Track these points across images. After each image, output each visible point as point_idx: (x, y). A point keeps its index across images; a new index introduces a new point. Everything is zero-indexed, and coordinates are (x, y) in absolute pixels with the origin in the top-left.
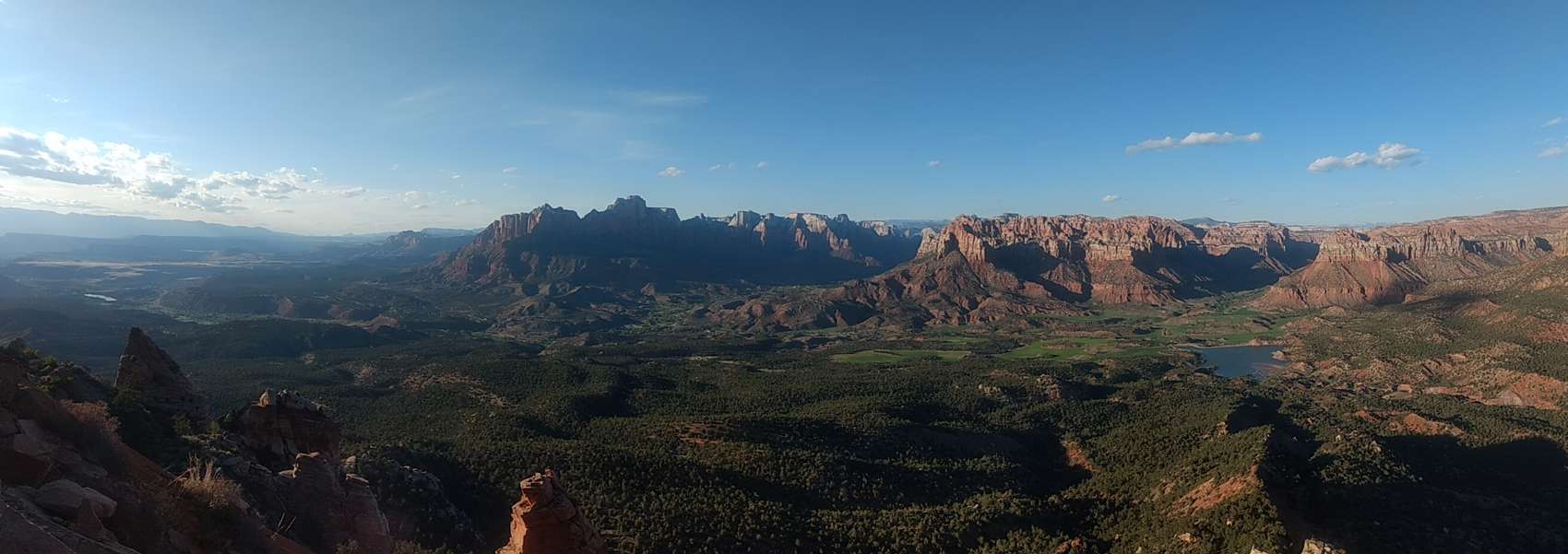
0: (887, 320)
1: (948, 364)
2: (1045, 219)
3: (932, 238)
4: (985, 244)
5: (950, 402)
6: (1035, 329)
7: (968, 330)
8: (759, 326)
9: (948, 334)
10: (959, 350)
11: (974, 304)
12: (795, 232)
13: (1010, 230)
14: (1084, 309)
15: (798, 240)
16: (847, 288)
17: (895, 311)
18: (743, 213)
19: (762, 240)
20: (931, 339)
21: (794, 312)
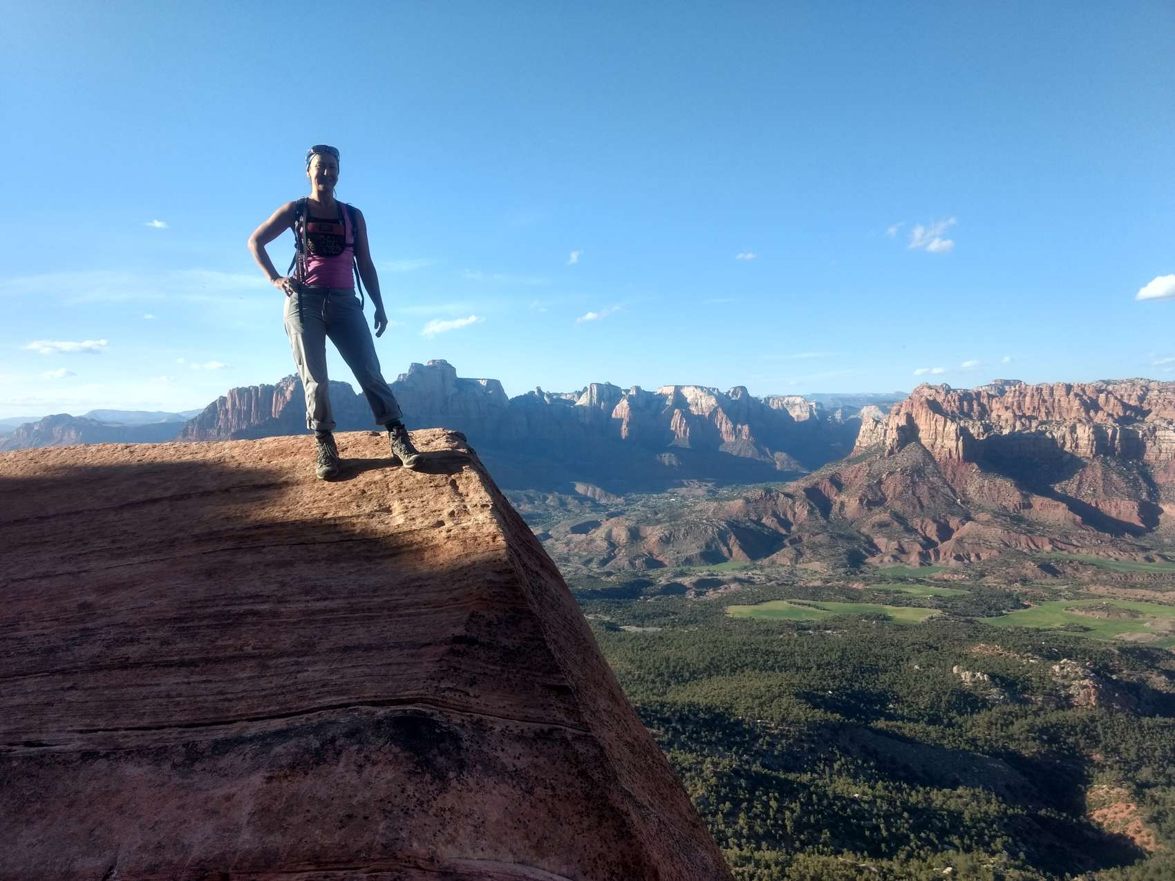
0: (808, 553)
1: (902, 627)
2: (1069, 388)
3: (877, 422)
4: (963, 432)
5: (905, 691)
6: (1049, 579)
7: (937, 575)
8: (622, 559)
9: (902, 580)
10: (920, 606)
11: (945, 532)
12: (672, 415)
13: (1007, 408)
14: (1144, 549)
15: (676, 427)
16: (747, 501)
17: (819, 539)
18: (598, 385)
19: (624, 426)
20: (876, 586)
21: (672, 539)
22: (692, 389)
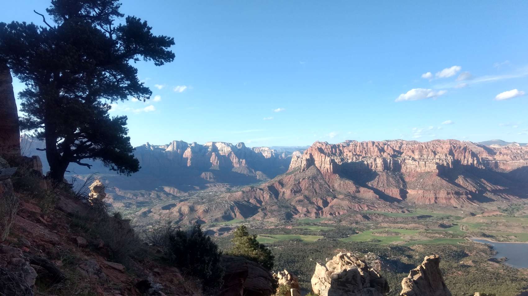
0: (269, 214)
1: (307, 244)
2: (373, 143)
3: (298, 157)
4: (332, 161)
6: (367, 222)
7: (322, 222)
8: (186, 221)
9: (308, 224)
10: (315, 235)
11: (326, 204)
12: (211, 155)
13: (350, 151)
14: (401, 208)
15: (213, 161)
16: (243, 192)
17: (273, 208)
18: (177, 142)
19: (189, 160)
20: (297, 227)
21: (209, 210)
22: (221, 143)
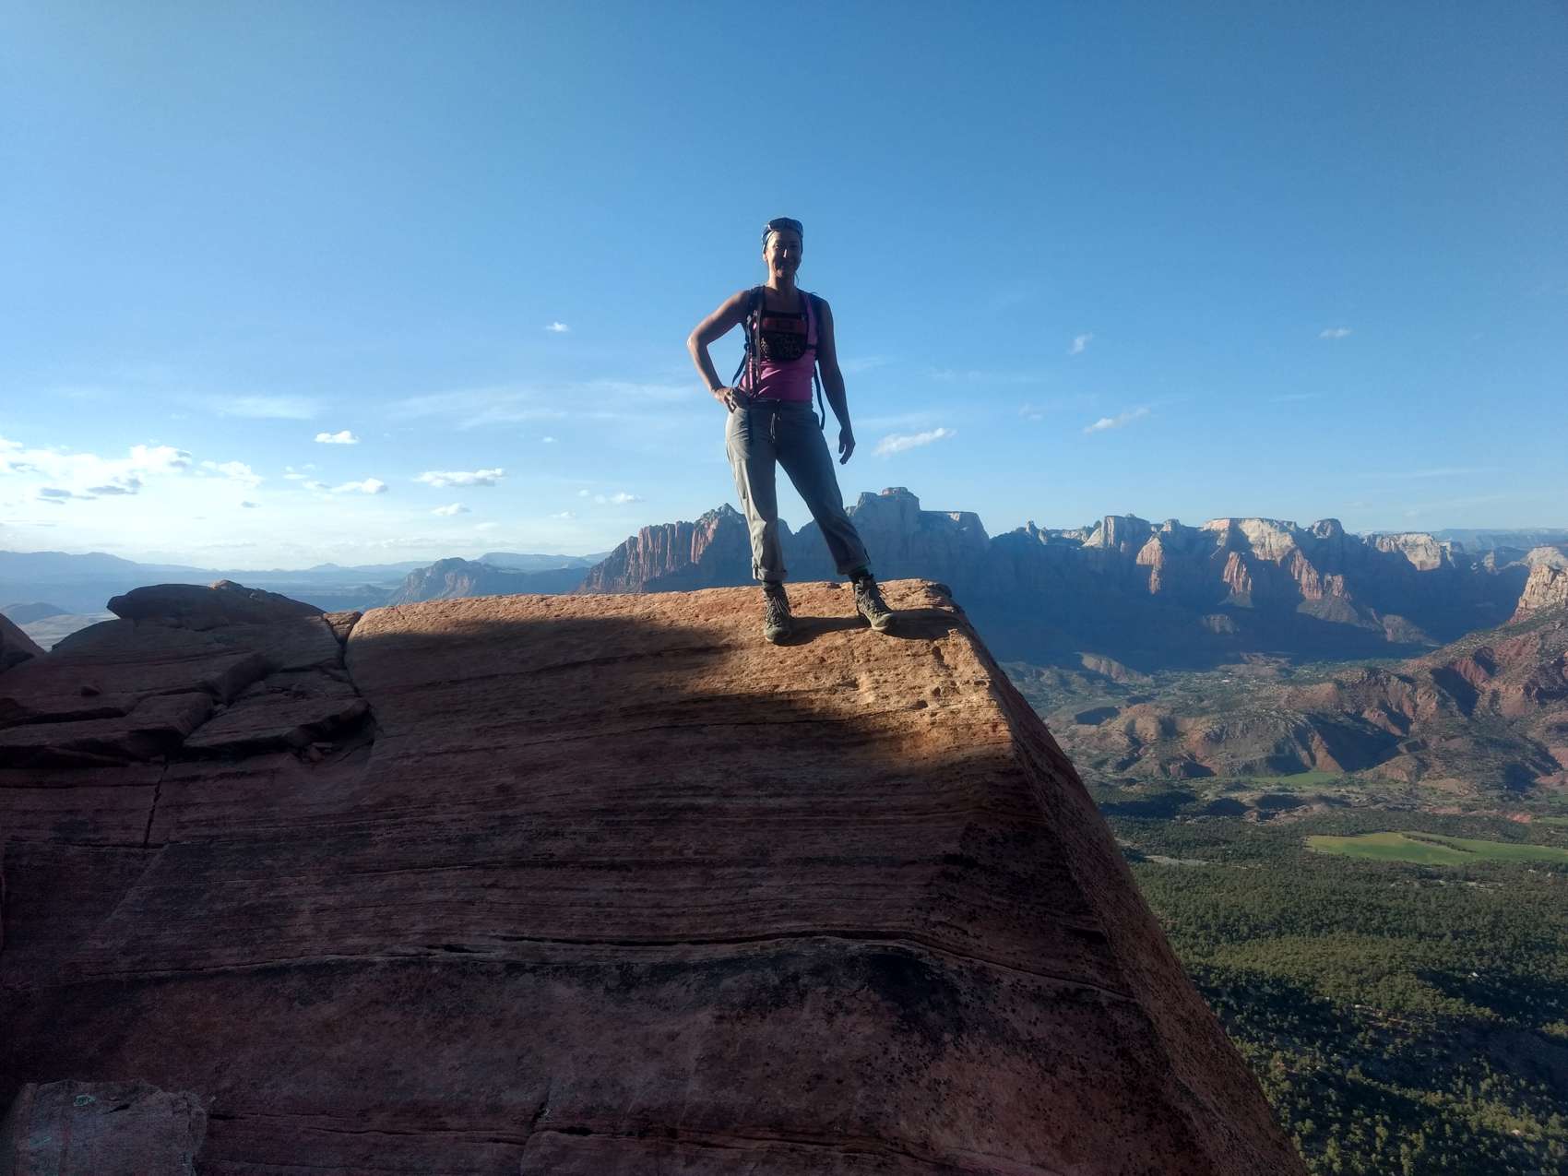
0: (1438, 765)
3: (1556, 572)
8: (1149, 762)
12: (1226, 560)
15: (1232, 577)
16: (1340, 685)
17: (1455, 744)
18: (1117, 518)
19: (1154, 576)
20: (1552, 820)
21: (1224, 737)
22: (1255, 523)
